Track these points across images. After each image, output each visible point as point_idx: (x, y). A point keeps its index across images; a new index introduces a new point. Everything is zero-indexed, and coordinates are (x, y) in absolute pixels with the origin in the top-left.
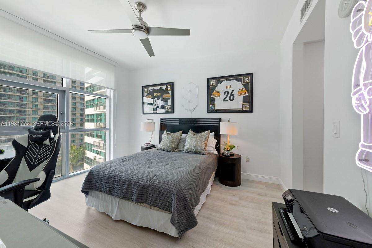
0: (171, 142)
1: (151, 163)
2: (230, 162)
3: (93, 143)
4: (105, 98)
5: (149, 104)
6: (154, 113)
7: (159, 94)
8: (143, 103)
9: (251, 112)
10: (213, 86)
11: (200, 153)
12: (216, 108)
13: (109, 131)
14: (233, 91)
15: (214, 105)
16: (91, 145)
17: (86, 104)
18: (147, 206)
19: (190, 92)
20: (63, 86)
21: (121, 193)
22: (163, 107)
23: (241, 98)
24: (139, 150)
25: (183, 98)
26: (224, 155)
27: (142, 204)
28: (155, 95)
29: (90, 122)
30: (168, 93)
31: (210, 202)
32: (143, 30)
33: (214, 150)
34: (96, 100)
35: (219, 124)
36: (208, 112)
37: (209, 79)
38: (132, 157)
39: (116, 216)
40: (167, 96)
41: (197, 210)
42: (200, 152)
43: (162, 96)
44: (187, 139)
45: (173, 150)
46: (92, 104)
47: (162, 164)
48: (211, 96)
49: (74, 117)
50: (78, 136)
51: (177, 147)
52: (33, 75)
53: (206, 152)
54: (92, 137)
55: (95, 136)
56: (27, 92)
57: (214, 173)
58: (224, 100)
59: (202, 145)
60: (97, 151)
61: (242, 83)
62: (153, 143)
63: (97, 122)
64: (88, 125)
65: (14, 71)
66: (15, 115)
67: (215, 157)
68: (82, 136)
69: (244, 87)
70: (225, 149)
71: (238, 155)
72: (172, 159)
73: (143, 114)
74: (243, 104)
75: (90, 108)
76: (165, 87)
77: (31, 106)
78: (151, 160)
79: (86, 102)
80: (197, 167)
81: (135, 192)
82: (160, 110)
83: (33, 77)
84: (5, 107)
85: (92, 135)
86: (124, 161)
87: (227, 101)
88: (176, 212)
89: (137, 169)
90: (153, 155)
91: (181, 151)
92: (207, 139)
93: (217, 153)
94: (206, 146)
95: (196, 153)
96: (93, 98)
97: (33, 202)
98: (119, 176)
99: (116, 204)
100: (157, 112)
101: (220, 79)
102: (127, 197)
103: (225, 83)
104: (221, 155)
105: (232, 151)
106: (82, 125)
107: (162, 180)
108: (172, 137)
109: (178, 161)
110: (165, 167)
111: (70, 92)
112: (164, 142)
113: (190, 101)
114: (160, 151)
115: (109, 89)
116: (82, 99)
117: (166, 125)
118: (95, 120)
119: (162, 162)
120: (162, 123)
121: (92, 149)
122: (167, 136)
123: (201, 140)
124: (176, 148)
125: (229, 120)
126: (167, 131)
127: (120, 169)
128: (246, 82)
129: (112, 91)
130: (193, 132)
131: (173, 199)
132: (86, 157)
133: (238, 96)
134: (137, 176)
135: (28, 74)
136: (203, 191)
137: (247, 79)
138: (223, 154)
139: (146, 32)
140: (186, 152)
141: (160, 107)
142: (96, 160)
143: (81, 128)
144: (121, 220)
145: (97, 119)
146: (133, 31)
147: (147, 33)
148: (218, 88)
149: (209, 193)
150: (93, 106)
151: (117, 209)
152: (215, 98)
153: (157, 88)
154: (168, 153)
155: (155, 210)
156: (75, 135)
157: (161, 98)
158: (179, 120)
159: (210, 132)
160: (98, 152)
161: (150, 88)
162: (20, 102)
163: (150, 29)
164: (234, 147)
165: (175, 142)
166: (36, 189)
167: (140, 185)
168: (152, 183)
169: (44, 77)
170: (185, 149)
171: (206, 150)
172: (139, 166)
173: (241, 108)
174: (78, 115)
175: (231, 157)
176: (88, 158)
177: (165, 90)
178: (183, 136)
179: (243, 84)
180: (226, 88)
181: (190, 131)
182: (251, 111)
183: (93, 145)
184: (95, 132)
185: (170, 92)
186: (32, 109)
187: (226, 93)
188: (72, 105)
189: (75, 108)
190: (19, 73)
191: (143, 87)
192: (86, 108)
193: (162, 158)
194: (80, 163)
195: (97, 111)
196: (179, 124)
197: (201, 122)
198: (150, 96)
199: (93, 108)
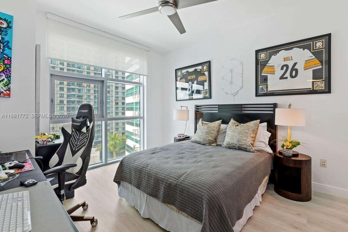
0: (207, 133)
1: (182, 158)
2: (291, 165)
3: (132, 132)
4: (139, 85)
5: (183, 89)
6: (189, 99)
7: (194, 77)
8: (177, 88)
9: (329, 92)
10: (263, 59)
11: (245, 150)
12: (269, 89)
13: (142, 119)
14: (295, 64)
15: (266, 86)
16: (131, 133)
17: (127, 93)
18: (175, 209)
19: (231, 71)
20: (102, 77)
21: (149, 189)
22: (198, 92)
23: (310, 72)
24: (172, 141)
25: (223, 79)
26: (283, 155)
27: (169, 205)
28: (189, 78)
29: (130, 111)
30: (204, 74)
31: (259, 216)
32: (170, 4)
33: (266, 146)
34: (135, 88)
35: (274, 111)
36: (257, 95)
37: (257, 52)
38: (162, 148)
39: (144, 213)
40: (203, 78)
41: (239, 226)
42: (245, 148)
43: (196, 79)
44: (228, 130)
45: (210, 143)
46: (132, 93)
47: (194, 159)
48: (261, 73)
49: (117, 106)
50: (120, 125)
51: (215, 140)
52: (87, 70)
53: (254, 148)
54: (132, 125)
55: (135, 124)
56: (83, 85)
57: (267, 178)
58: (282, 78)
59: (248, 140)
60: (136, 139)
61: (310, 51)
62: (187, 134)
63: (136, 110)
64: (129, 114)
65: (75, 67)
66: (75, 105)
67: (267, 156)
68: (124, 124)
69: (314, 57)
70: (283, 146)
71: (305, 155)
72: (208, 154)
73: (177, 100)
74: (313, 82)
75: (130, 96)
76: (200, 67)
77: (85, 97)
78: (183, 153)
79: (127, 91)
80: (240, 168)
81: (162, 190)
82: (195, 96)
83: (87, 72)
84: (70, 99)
85: (132, 124)
86: (154, 153)
87: (286, 78)
88: (207, 224)
89: (166, 163)
90: (185, 149)
91: (220, 145)
92: (255, 132)
93: (271, 151)
94: (254, 141)
95: (240, 149)
96: (133, 86)
97: (73, 186)
98: (146, 169)
99: (144, 200)
100: (193, 98)
101: (274, 50)
102: (154, 194)
103: (283, 54)
104: (278, 155)
105: (294, 149)
106: (123, 114)
107: (192, 180)
108: (208, 128)
109: (215, 158)
110: (198, 164)
111: (108, 81)
112: (199, 133)
113: (231, 83)
114: (195, 144)
115: (142, 76)
116: (124, 88)
117: (202, 114)
118: (134, 109)
119: (195, 157)
120: (197, 110)
121: (131, 138)
122: (203, 126)
123: (246, 133)
124: (214, 142)
125: (290, 105)
126: (202, 120)
127: (149, 162)
128: (317, 48)
129: (145, 77)
130: (236, 122)
131: (205, 206)
132: (127, 145)
133: (305, 70)
134: (165, 171)
135: (84, 69)
136: (249, 201)
137: (319, 44)
138: (280, 153)
139: (174, 6)
140: (226, 147)
141: (195, 92)
142: (135, 149)
143: (123, 116)
144: (149, 218)
145: (136, 107)
146: (160, 7)
147: (175, 8)
148: (271, 63)
149: (259, 204)
150: (132, 94)
151: (145, 205)
152: (267, 76)
153: (191, 70)
154: (203, 147)
155: (184, 215)
156: (118, 123)
157: (195, 82)
158: (217, 106)
159: (260, 123)
160: (137, 141)
161: (184, 71)
162: (79, 94)
163: (178, 3)
164: (298, 144)
165: (211, 133)
166: (75, 174)
167: (167, 183)
168: (180, 183)
169: (94, 71)
170: (225, 143)
171: (255, 146)
172: (168, 160)
173: (310, 86)
174: (120, 104)
175: (293, 158)
176: (128, 146)
177: (201, 71)
178: (223, 126)
179: (312, 53)
180: (285, 61)
181: (232, 121)
182: (328, 90)
183: (132, 134)
184: (135, 120)
185: (206, 73)
186: (86, 99)
187: (285, 68)
188: (116, 95)
189: (118, 97)
190: (78, 69)
191: (176, 70)
192: (127, 97)
193: (196, 152)
194: (122, 151)
195: (136, 99)
196: (217, 112)
197: (246, 109)
198: (184, 80)
199: (133, 96)
